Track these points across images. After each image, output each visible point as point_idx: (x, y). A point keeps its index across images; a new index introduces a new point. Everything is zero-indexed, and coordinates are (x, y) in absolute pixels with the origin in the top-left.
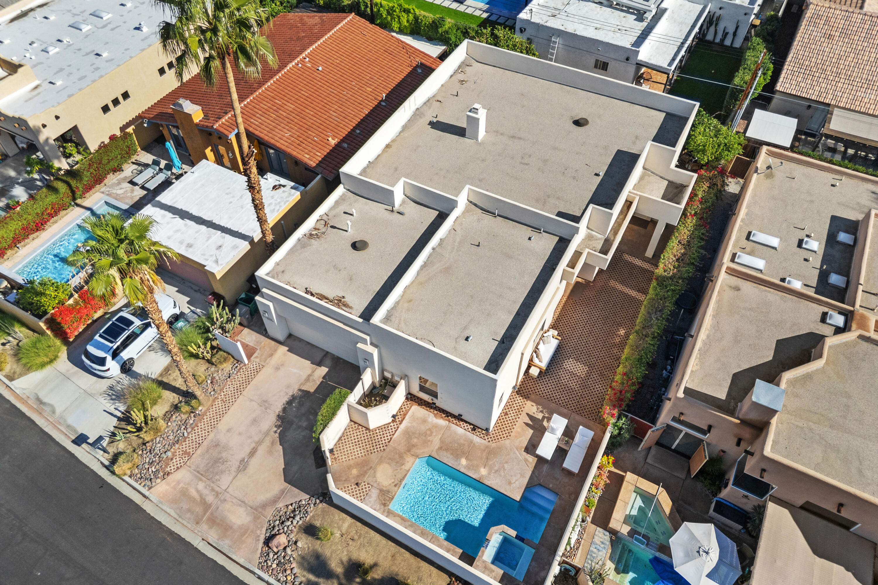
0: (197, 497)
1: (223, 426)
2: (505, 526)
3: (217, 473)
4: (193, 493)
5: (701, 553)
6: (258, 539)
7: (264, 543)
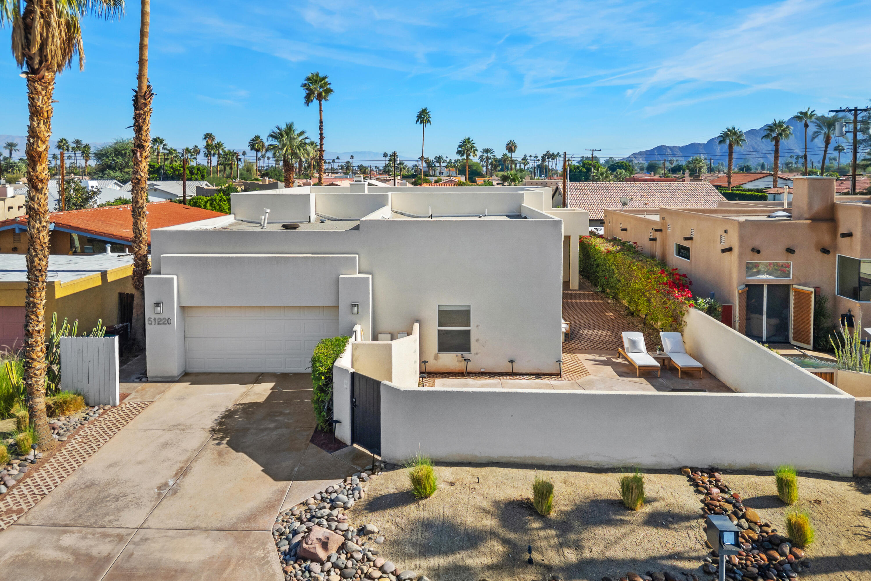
0: (66, 557)
1: (95, 464)
3: (106, 514)
4: (50, 554)
6: (264, 562)
7: (285, 561)
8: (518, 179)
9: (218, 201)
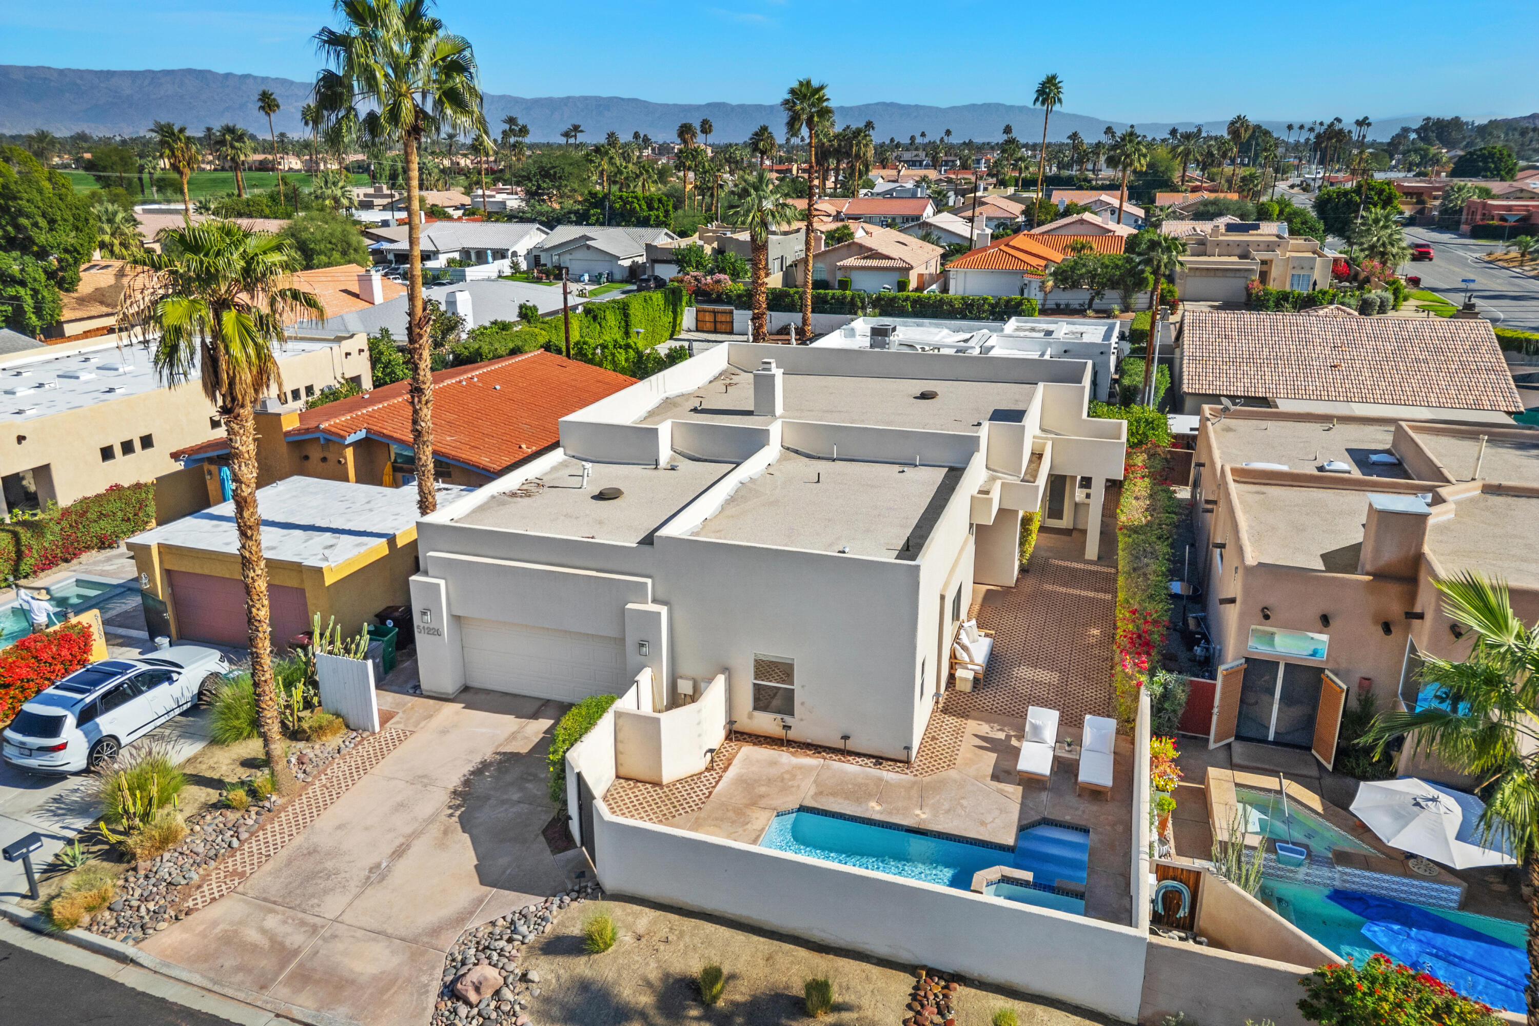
0: (264, 942)
1: (326, 821)
2: (1002, 867)
3: (313, 896)
4: (252, 935)
5: (1423, 804)
6: (424, 990)
7: (442, 995)
8: (1176, 248)
9: (611, 347)
